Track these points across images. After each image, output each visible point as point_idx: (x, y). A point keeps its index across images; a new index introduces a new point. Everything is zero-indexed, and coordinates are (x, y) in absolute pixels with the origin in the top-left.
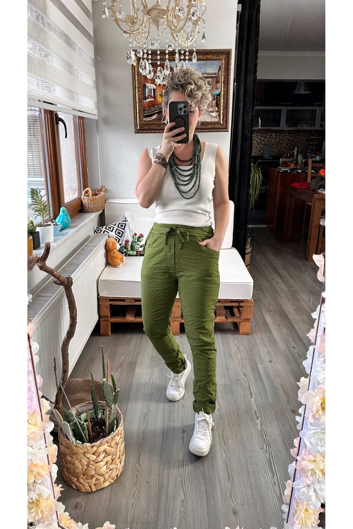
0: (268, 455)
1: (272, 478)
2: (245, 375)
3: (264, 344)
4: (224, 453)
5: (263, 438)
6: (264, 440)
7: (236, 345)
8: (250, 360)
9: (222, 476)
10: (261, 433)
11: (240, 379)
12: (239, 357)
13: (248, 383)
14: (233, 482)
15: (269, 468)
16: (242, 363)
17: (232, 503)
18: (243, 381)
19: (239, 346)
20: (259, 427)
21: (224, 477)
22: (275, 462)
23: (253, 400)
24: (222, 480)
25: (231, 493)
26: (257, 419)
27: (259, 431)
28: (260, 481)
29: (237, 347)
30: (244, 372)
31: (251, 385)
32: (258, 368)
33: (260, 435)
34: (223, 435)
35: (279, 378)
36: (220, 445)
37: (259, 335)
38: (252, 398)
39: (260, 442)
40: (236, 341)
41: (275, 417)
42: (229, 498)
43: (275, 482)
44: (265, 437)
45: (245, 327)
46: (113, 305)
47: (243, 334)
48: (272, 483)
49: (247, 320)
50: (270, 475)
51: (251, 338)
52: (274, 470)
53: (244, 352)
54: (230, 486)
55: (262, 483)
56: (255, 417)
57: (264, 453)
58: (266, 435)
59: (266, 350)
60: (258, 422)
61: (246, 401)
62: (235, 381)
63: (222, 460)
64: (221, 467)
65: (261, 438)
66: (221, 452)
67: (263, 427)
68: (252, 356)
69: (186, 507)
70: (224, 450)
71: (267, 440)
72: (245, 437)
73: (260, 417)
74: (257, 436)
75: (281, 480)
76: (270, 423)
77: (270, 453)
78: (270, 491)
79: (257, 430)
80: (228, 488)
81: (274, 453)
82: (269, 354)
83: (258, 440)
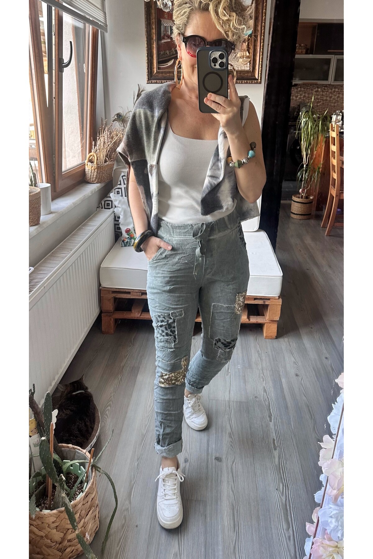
0: (284, 499)
1: (286, 530)
2: (265, 391)
3: (291, 352)
4: (231, 493)
5: (280, 475)
6: (281, 478)
7: (258, 352)
8: (272, 372)
9: (226, 524)
10: (278, 469)
11: (258, 396)
12: (260, 367)
13: (267, 401)
14: (238, 533)
15: (284, 517)
16: (262, 375)
18: (262, 398)
19: (261, 354)
20: (277, 460)
21: (228, 526)
22: (292, 508)
23: (271, 424)
24: (226, 530)
25: (235, 548)
26: (275, 449)
27: (276, 466)
28: (272, 534)
29: (259, 354)
30: (265, 387)
31: (270, 404)
32: (282, 383)
33: (277, 471)
34: (232, 468)
35: (306, 397)
36: (228, 482)
37: (286, 339)
38: (271, 421)
39: (275, 480)
40: (258, 346)
41: (296, 448)
42: (232, 556)
43: (290, 536)
44: (282, 474)
45: (271, 329)
46: (117, 298)
47: (267, 337)
48: (286, 537)
49: (273, 321)
50: (285, 527)
51: (276, 343)
52: (290, 519)
53: (266, 361)
54: (235, 538)
55: (274, 535)
56: (272, 446)
57: (280, 495)
58: (284, 472)
59: (293, 359)
60: (276, 453)
61: (264, 424)
62: (253, 398)
63: (228, 501)
64: (226, 512)
65: (278, 475)
66: (228, 491)
67: (281, 461)
68: (276, 367)
70: (232, 489)
71: (285, 478)
72: (258, 473)
73: (278, 447)
74: (273, 473)
75: (297, 534)
76: (290, 456)
77: (287, 497)
78: (282, 548)
79: (274, 464)
80: (232, 541)
81: (292, 496)
82: (296, 366)
83: (274, 478)
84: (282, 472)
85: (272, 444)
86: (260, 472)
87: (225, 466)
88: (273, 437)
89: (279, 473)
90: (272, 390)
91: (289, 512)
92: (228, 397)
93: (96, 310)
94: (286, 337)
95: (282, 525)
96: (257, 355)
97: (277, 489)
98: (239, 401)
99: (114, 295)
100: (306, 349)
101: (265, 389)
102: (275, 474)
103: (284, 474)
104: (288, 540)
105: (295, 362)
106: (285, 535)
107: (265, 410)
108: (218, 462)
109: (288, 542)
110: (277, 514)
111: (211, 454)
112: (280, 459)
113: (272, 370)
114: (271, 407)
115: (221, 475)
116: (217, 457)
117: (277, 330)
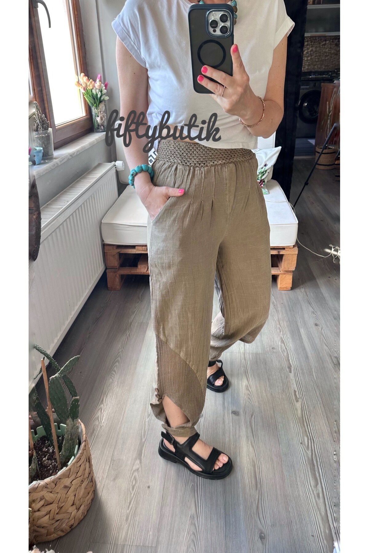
0: (309, 453)
1: (314, 487)
2: (283, 342)
3: (309, 302)
4: (251, 449)
5: (304, 428)
6: (306, 430)
7: (274, 303)
9: (247, 481)
10: (302, 422)
11: (276, 347)
12: (276, 318)
13: (286, 353)
14: (261, 491)
15: (311, 472)
16: (279, 326)
17: (259, 522)
18: (280, 349)
19: (277, 305)
20: (299, 412)
21: (249, 484)
22: (319, 464)
23: (292, 375)
24: (248, 488)
25: (258, 507)
26: (297, 401)
27: (299, 419)
28: (298, 490)
29: (274, 305)
30: (282, 338)
31: (289, 355)
32: (300, 333)
33: (300, 424)
35: (327, 346)
36: (247, 437)
37: (303, 290)
38: (291, 372)
39: (299, 433)
41: (320, 400)
42: (255, 515)
43: (319, 493)
44: (306, 427)
45: (286, 280)
46: (121, 253)
47: (281, 289)
48: (314, 494)
49: (287, 272)
50: (313, 483)
51: (292, 293)
52: (317, 475)
53: (282, 312)
55: (301, 493)
56: (294, 398)
57: (305, 449)
58: (308, 425)
59: (311, 309)
60: (298, 405)
61: (283, 376)
62: (270, 350)
63: (248, 457)
64: (247, 469)
65: (301, 428)
66: (247, 446)
67: (304, 413)
68: (293, 318)
69: (197, 525)
70: (252, 444)
71: (310, 431)
72: (280, 426)
73: (300, 399)
74: (296, 426)
75: (327, 491)
76: (314, 407)
77: (313, 451)
78: (311, 507)
79: (297, 417)
80: (255, 500)
81: (318, 449)
82: (315, 315)
83: (297, 431)
84: (305, 424)
85: (294, 396)
86: (282, 425)
87: (243, 420)
88: (294, 388)
89: (302, 425)
90: (291, 340)
91: (316, 467)
92: (243, 349)
93: (101, 267)
94: (302, 288)
98: (255, 352)
99: (119, 250)
100: (324, 298)
101: (282, 339)
102: (298, 427)
103: (309, 427)
104: (316, 497)
105: (314, 312)
106: (313, 492)
107: (284, 361)
108: (236, 416)
109: (317, 500)
110: (303, 470)
111: (227, 408)
112: (303, 411)
113: (289, 321)
114: (290, 358)
115: (239, 430)
116: (233, 411)
117: (292, 281)
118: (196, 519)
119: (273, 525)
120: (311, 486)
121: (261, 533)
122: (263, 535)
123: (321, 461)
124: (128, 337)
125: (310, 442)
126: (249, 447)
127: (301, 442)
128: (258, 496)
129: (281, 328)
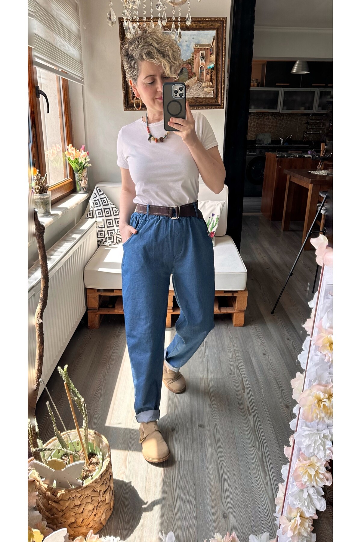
0: (260, 454)
1: (264, 478)
2: (238, 368)
3: (258, 336)
4: (215, 452)
5: (255, 435)
6: (257, 437)
7: (230, 337)
8: (243, 352)
9: (212, 477)
10: (254, 430)
11: (232, 373)
12: (232, 350)
13: (241, 377)
14: (223, 483)
15: (261, 467)
16: (234, 356)
17: (222, 505)
18: (236, 374)
19: (233, 339)
20: (252, 423)
21: (214, 478)
22: (267, 461)
23: (245, 395)
24: (213, 482)
25: (221, 495)
26: (250, 415)
27: (252, 428)
28: (252, 482)
29: (231, 339)
30: (237, 365)
31: (243, 379)
32: (252, 361)
33: (253, 432)
34: (214, 433)
35: (273, 371)
36: (211, 444)
37: (253, 326)
38: (245, 393)
39: (252, 438)
40: (230, 332)
41: (268, 412)
42: (219, 501)
43: (268, 482)
44: (257, 434)
45: (239, 318)
46: (101, 296)
47: (236, 326)
48: (264, 483)
49: (241, 311)
50: (263, 475)
51: (244, 329)
52: (266, 469)
53: (237, 344)
54: (220, 488)
55: (254, 483)
56: (247, 413)
57: (256, 451)
58: (259, 432)
59: (260, 341)
60: (251, 418)
61: (239, 395)
62: (228, 375)
63: (212, 459)
64: (211, 468)
65: (254, 435)
66: (212, 451)
67: (256, 424)
68: (246, 349)
69: (174, 511)
70: (215, 449)
71: (260, 437)
72: (237, 435)
73: (252, 413)
74: (249, 434)
75: (274, 480)
76: (263, 419)
77: (263, 452)
78: (262, 492)
79: (250, 427)
80: (219, 490)
81: (266, 450)
82: (263, 347)
83: (250, 438)
84: (257, 432)
85: (247, 411)
86: (238, 434)
87: (207, 431)
88: (247, 405)
89: (254, 433)
90: (244, 367)
91: (265, 463)
92: (206, 376)
94: (253, 324)
95: (261, 474)
96: (229, 340)
97: (254, 447)
98: (216, 378)
99: (99, 293)
100: (270, 333)
101: (238, 367)
102: (251, 434)
103: (259, 434)
104: (266, 486)
105: (262, 344)
106: (263, 481)
107: (239, 384)
108: (202, 429)
109: (266, 487)
110: (256, 466)
111: (195, 422)
112: (255, 422)
113: (243, 351)
114: (244, 381)
115: (205, 439)
116: (200, 425)
117: (245, 319)
118: (173, 507)
119: (233, 508)
120: (261, 478)
121: (224, 513)
122: (226, 515)
123: (269, 459)
124: (108, 368)
125: (260, 445)
126: (213, 451)
127: (253, 445)
128: (221, 487)
129: (236, 357)
